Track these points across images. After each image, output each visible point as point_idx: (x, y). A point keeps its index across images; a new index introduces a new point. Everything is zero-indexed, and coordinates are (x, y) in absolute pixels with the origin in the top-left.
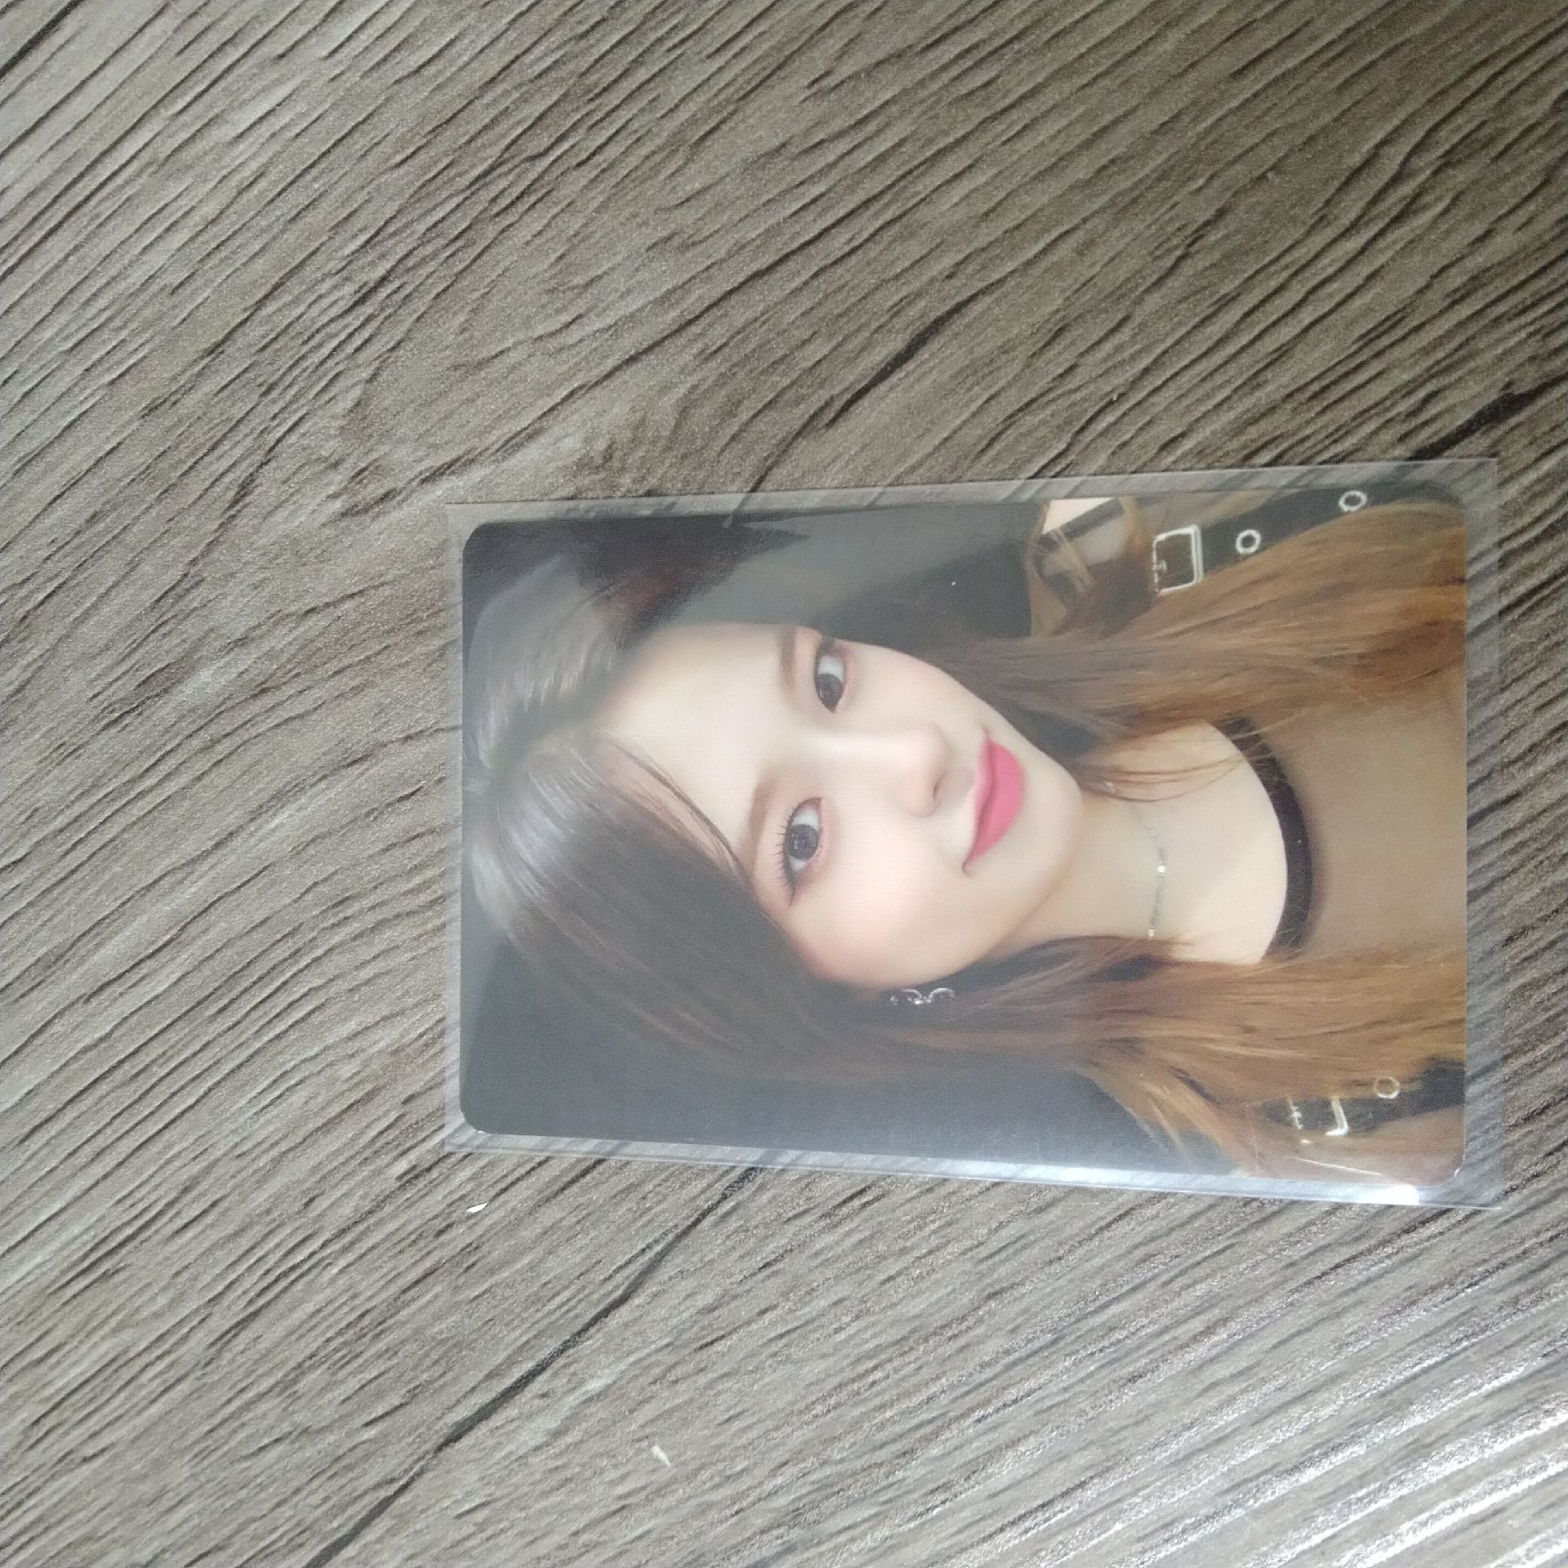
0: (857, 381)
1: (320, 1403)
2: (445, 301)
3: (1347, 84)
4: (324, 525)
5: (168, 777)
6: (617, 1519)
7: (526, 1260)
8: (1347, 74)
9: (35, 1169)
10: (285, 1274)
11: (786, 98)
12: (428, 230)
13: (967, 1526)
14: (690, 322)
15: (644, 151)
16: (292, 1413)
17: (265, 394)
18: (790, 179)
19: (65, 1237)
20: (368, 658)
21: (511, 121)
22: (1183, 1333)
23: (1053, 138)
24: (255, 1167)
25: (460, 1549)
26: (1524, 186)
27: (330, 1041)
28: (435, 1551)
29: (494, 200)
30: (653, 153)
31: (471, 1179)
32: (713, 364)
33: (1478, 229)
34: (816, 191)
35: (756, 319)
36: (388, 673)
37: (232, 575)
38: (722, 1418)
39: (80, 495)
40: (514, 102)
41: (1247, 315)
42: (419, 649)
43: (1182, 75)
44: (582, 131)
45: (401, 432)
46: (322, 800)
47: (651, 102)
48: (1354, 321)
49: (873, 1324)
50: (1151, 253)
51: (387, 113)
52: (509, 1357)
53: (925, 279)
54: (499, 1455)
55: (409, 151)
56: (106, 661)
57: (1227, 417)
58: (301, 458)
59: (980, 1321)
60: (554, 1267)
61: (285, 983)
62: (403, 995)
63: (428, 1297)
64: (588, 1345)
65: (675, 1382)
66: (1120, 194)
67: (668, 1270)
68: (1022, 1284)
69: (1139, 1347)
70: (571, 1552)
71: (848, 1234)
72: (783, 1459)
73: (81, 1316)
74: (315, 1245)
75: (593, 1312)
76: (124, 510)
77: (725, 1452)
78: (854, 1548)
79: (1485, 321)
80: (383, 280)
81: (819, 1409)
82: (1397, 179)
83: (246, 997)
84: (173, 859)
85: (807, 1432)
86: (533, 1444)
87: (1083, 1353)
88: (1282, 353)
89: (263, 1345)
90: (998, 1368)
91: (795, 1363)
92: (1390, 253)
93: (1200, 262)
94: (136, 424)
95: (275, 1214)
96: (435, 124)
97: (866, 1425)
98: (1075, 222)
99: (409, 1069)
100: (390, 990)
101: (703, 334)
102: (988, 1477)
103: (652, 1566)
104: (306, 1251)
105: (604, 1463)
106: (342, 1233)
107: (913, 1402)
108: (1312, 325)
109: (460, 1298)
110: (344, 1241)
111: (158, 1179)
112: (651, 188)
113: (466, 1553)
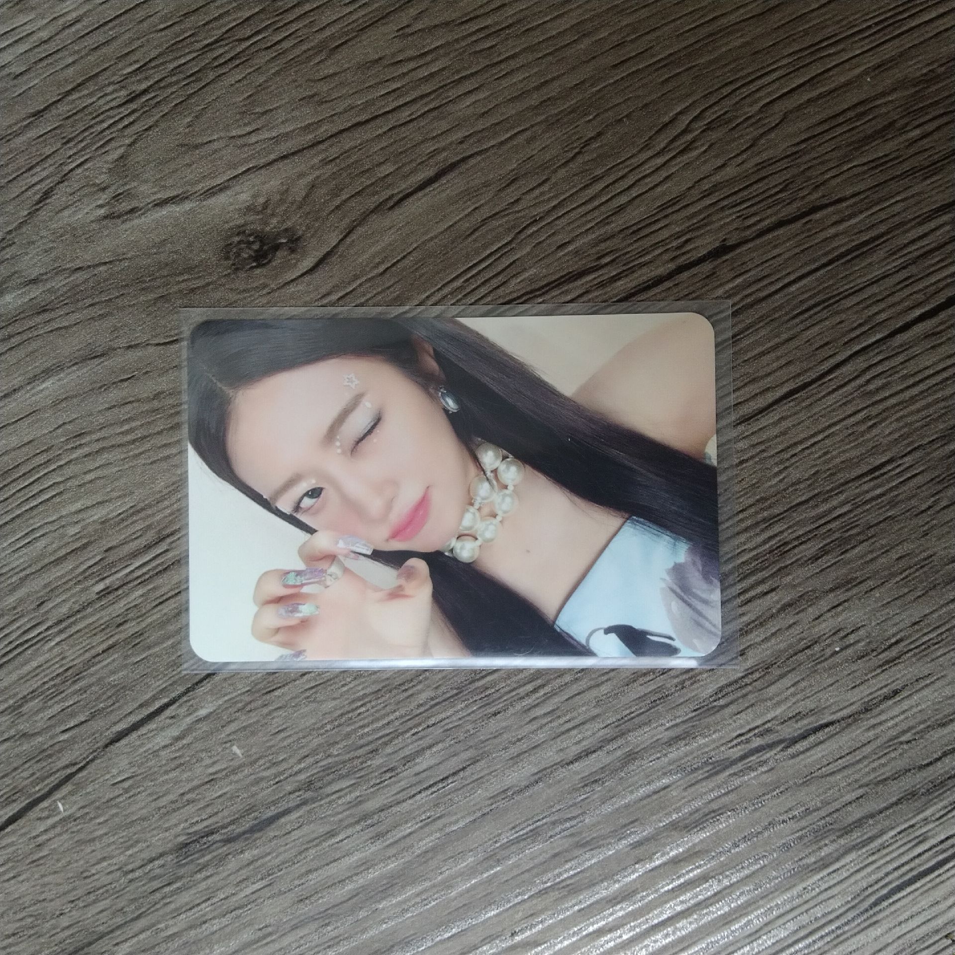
0: (407, 189)
1: (36, 719)
2: (179, 109)
3: (667, 80)
4: (92, 222)
6: (208, 786)
7: (170, 642)
8: (667, 76)
10: (21, 644)
11: (384, 35)
12: (176, 68)
13: (402, 790)
14: (320, 142)
15: (304, 47)
16: (19, 723)
17: (65, 143)
18: (382, 77)
20: (110, 299)
21: (230, 18)
22: (522, 691)
23: (521, 81)
24: (9, 582)
25: (113, 803)
26: (743, 145)
27: (64, 513)
28: (97, 804)
29: (215, 59)
30: (309, 50)
31: (142, 596)
32: (329, 166)
33: (719, 162)
34: (395, 86)
35: (356, 147)
37: (33, 243)
38: (274, 731)
40: (233, 8)
41: (607, 186)
42: (142, 298)
43: (588, 62)
44: (270, 31)
45: (145, 176)
46: (74, 376)
47: (311, 22)
48: (656, 198)
49: (363, 683)
50: (563, 148)
52: (154, 696)
53: (448, 142)
54: (141, 750)
55: (169, 24)
57: (591, 236)
58: (83, 182)
59: (420, 682)
61: (39, 478)
62: (111, 491)
63: (109, 660)
64: (200, 691)
65: (250, 711)
66: (551, 116)
69: (500, 698)
70: (179, 805)
72: (306, 754)
74: (42, 628)
77: (274, 750)
78: (340, 802)
79: (718, 207)
80: (145, 92)
81: (329, 727)
82: (685, 132)
83: (14, 484)
85: (320, 740)
86: (163, 744)
87: (471, 701)
88: (621, 208)
90: (427, 707)
91: (318, 702)
92: (677, 168)
93: (586, 157)
95: (19, 609)
96: (185, 12)
97: (353, 736)
98: (528, 126)
99: (110, 533)
100: (104, 486)
101: (326, 150)
102: (415, 765)
103: (226, 813)
104: (36, 632)
105: (204, 755)
106: (60, 622)
107: (380, 724)
108: (636, 197)
109: (128, 662)
110: (60, 627)
112: (305, 68)
113: (116, 806)
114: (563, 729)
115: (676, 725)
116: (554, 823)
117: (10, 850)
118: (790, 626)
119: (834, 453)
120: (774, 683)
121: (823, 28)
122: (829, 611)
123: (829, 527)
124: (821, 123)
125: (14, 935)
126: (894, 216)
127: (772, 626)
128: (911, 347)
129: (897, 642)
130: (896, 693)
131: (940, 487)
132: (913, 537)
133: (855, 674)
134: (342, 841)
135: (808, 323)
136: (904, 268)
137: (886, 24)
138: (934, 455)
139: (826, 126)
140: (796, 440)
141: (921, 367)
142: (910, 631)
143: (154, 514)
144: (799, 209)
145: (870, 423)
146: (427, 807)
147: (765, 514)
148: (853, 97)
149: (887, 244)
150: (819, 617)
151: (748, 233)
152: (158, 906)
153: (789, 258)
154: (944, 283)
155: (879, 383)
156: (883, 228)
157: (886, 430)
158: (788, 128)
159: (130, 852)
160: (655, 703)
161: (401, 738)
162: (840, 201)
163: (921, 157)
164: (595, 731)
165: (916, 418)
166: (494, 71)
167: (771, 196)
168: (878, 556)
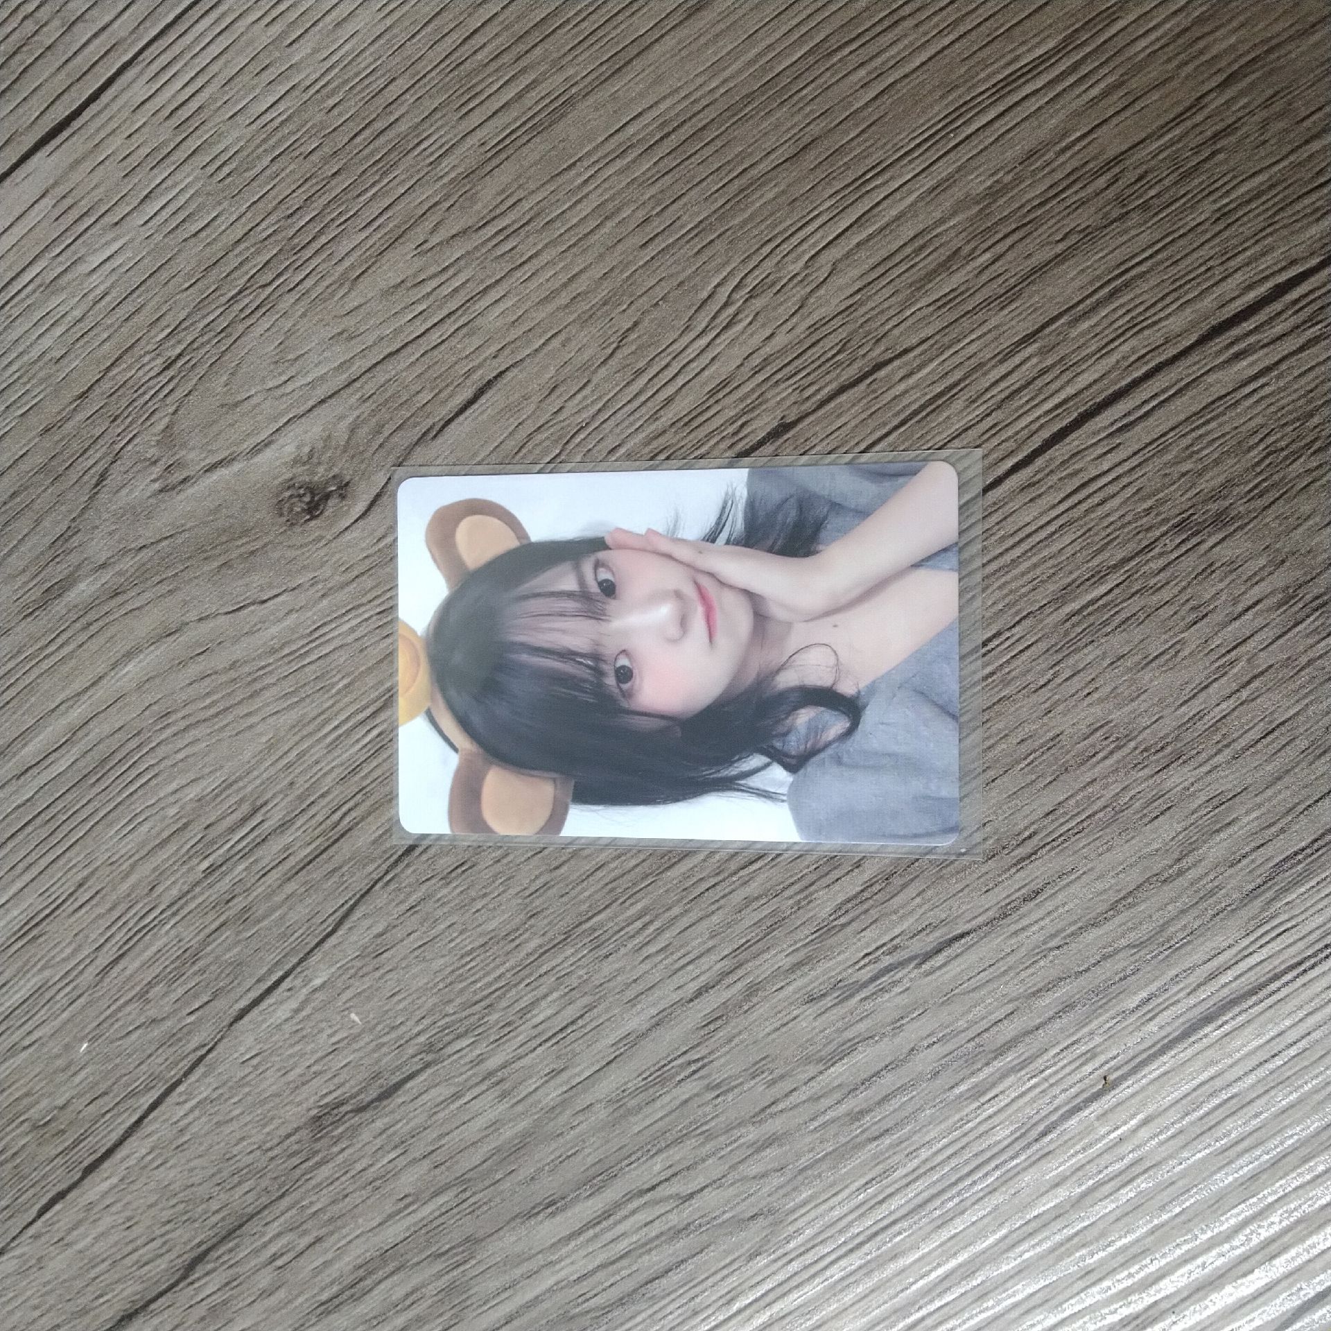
0: (447, 415)
1: (163, 1003)
2: (215, 369)
3: (698, 252)
4: (149, 498)
5: (61, 646)
6: (331, 1057)
7: (277, 914)
8: (700, 246)
10: (139, 931)
11: (404, 255)
12: (205, 327)
13: (522, 1045)
14: (355, 380)
15: (326, 283)
16: (148, 1009)
17: (112, 422)
18: (407, 301)
20: (176, 573)
21: (250, 264)
23: (548, 280)
24: (121, 869)
25: (244, 1081)
26: (790, 309)
27: (162, 795)
28: (230, 1084)
29: (241, 310)
30: (331, 285)
31: (245, 869)
32: (367, 404)
33: (768, 332)
34: (421, 308)
35: (391, 379)
36: (188, 582)
37: (97, 527)
38: (388, 995)
40: (252, 254)
41: (650, 380)
42: (206, 568)
43: (613, 246)
44: (291, 271)
45: (192, 443)
46: (152, 657)
47: (329, 254)
48: (705, 383)
49: (469, 936)
50: (600, 346)
51: (180, 259)
52: (269, 969)
53: (481, 358)
54: (264, 1026)
55: (192, 281)
56: (24, 578)
57: (641, 436)
58: (134, 459)
59: (526, 930)
60: (293, 917)
61: (134, 763)
62: (203, 767)
63: (223, 938)
64: (313, 960)
65: (363, 977)
66: (583, 312)
67: (358, 914)
68: (547, 909)
69: (608, 940)
70: (307, 1077)
71: (455, 888)
72: (422, 1015)
73: (20, 963)
74: (157, 912)
75: (317, 940)
76: (31, 490)
77: (391, 1014)
78: (462, 1062)
79: (771, 383)
80: (180, 355)
81: (441, 985)
82: (725, 306)
83: (113, 771)
84: (68, 692)
85: (435, 1000)
86: (284, 1018)
87: (580, 944)
88: (669, 400)
89: (128, 972)
91: (428, 961)
92: (722, 347)
93: (626, 351)
94: (37, 440)
95: (133, 896)
96: (207, 266)
97: (466, 993)
98: (559, 327)
99: (207, 809)
100: (196, 763)
101: (362, 387)
102: (532, 1017)
103: (352, 1082)
104: (151, 917)
105: (324, 1025)
106: (171, 905)
107: (490, 978)
108: (684, 385)
109: (241, 937)
110: (175, 908)
111: (63, 880)
112: (330, 304)
113: (248, 1084)
114: (677, 966)
115: (797, 950)
116: (682, 1067)
117: (155, 1137)
120: (896, 895)
121: (865, 157)
124: (876, 266)
125: (169, 1222)
126: (970, 357)
128: (1007, 503)
129: (1030, 837)
130: (1038, 892)
131: (1060, 656)
132: (1035, 715)
133: (988, 877)
134: (469, 1102)
136: (988, 415)
137: (937, 137)
138: (1048, 621)
139: (881, 270)
141: (1022, 524)
142: (1047, 822)
143: (245, 787)
144: (860, 369)
146: (549, 1060)
148: (908, 231)
149: (965, 391)
151: (808, 405)
152: (300, 1183)
153: (856, 426)
154: (1037, 425)
156: (958, 375)
157: (988, 601)
158: (839, 280)
159: (267, 1130)
160: (772, 928)
161: (514, 991)
162: (906, 351)
163: (994, 285)
164: (711, 965)
165: (1021, 583)
166: (518, 274)
167: (828, 360)
168: (997, 743)
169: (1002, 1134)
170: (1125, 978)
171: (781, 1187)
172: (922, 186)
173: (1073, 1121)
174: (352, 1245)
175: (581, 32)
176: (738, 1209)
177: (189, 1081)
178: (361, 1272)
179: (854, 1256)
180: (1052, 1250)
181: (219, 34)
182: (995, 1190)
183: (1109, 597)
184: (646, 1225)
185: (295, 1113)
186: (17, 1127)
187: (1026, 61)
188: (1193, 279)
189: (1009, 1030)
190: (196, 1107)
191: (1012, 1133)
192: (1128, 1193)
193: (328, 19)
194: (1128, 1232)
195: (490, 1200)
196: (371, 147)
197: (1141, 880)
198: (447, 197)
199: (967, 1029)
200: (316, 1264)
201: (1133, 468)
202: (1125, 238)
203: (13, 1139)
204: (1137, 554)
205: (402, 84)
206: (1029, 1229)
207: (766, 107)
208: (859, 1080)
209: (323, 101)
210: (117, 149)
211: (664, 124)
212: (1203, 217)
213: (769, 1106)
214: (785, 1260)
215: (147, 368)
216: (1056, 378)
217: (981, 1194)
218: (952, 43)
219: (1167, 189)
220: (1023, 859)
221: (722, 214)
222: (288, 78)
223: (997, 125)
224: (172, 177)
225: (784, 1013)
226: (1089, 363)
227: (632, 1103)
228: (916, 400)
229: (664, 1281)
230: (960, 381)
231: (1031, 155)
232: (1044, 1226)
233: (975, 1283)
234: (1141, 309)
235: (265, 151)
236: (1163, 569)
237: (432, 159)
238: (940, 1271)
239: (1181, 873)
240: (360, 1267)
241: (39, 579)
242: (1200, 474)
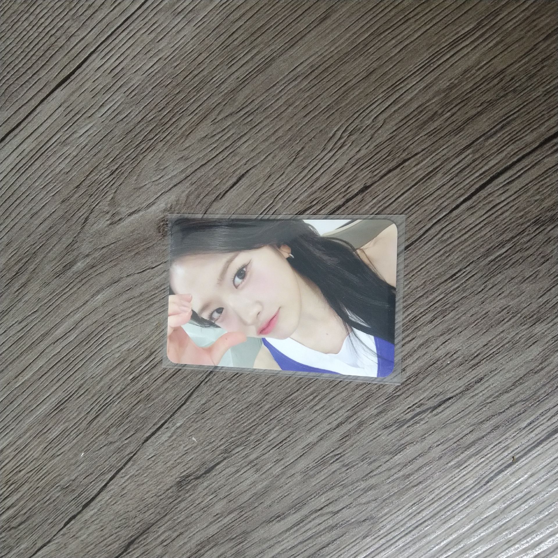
0: (226, 188)
1: (115, 435)
2: (131, 174)
3: (328, 118)
4: (105, 227)
5: (71, 289)
6: (185, 456)
7: (161, 397)
8: (328, 115)
9: (43, 385)
10: (105, 405)
11: (207, 125)
12: (127, 157)
13: (264, 449)
14: (188, 176)
15: (175, 137)
16: (108, 438)
17: (90, 197)
18: (209, 143)
19: (51, 401)
20: (117, 258)
21: (145, 131)
22: (308, 399)
23: (266, 132)
24: (96, 380)
25: (149, 467)
26: (367, 139)
27: (113, 349)
28: (143, 468)
29: (141, 150)
30: (178, 138)
31: (148, 378)
32: (194, 186)
33: (357, 149)
34: (214, 146)
35: (203, 175)
36: (122, 261)
37: (85, 240)
38: (208, 429)
39: (47, 222)
42: (129, 255)
43: (293, 117)
44: (161, 133)
45: (123, 204)
46: (108, 292)
47: (176, 126)
48: (332, 171)
50: (288, 158)
51: (116, 130)
52: (158, 420)
53: (240, 165)
54: (157, 443)
56: (55, 262)
57: (306, 194)
58: (99, 211)
59: (264, 401)
60: (168, 397)
61: (102, 335)
62: (129, 337)
63: (139, 407)
64: (176, 415)
65: (197, 422)
66: (281, 145)
67: (194, 396)
68: (273, 391)
69: (299, 403)
70: (175, 465)
71: (234, 384)
72: (222, 438)
73: (56, 420)
74: (111, 397)
75: (178, 407)
76: (57, 226)
77: (209, 437)
78: (239, 457)
79: (360, 170)
80: (117, 169)
81: (230, 425)
82: (340, 139)
83: (92, 340)
84: (74, 308)
85: (227, 431)
86: (165, 440)
87: (287, 406)
88: (317, 179)
89: (100, 423)
90: (269, 411)
91: (224, 415)
92: (339, 156)
93: (299, 160)
94: (59, 205)
95: (102, 391)
96: (127, 132)
97: (240, 427)
98: (272, 151)
99: (132, 354)
100: (126, 335)
101: (191, 179)
102: (268, 437)
103: (194, 467)
105: (181, 443)
106: (118, 394)
107: (251, 421)
108: (323, 173)
109: (146, 407)
110: (118, 396)
111: (73, 385)
112: (177, 146)
113: (150, 468)
114: (328, 414)
115: (379, 407)
116: (332, 457)
117: (112, 492)
118: (424, 355)
119: (432, 271)
120: (421, 382)
121: (396, 76)
122: (442, 345)
123: (435, 306)
124: (402, 120)
125: (119, 527)
126: (443, 156)
127: (416, 356)
128: (461, 215)
129: (477, 356)
130: (481, 379)
131: (487, 279)
132: (477, 304)
133: (459, 373)
134: (242, 474)
135: (410, 214)
136: (452, 179)
137: (426, 66)
138: (481, 264)
139: (404, 121)
140: (413, 268)
141: (468, 224)
142: (484, 349)
143: (147, 344)
144: (397, 162)
145: (448, 254)
146: (276, 455)
147: (404, 304)
148: (415, 105)
149: (442, 169)
150: (438, 348)
151: (376, 178)
152: (173, 510)
153: (397, 186)
154: (473, 182)
155: (448, 235)
156: (438, 163)
157: (455, 257)
158: (387, 127)
159: (159, 487)
160: (368, 398)
161: (260, 426)
162: (416, 154)
163: (453, 126)
164: (343, 414)
165: (469, 248)
166: (254, 130)
167: (384, 159)
168: (461, 316)
169: (470, 482)
170: (520, 414)
171: (376, 508)
172: (421, 86)
173: (500, 476)
174: (196, 536)
175: (277, 31)
176: (358, 517)
177: (126, 468)
178: (199, 547)
179: (408, 536)
180: (493, 532)
181: (129, 39)
182: (468, 506)
183: (507, 253)
184: (319, 524)
185: (170, 480)
186: (55, 489)
187: (462, 33)
188: (536, 120)
189: (471, 438)
190: (129, 479)
191: (474, 482)
192: (525, 506)
193: (173, 30)
194: (525, 523)
195: (253, 515)
196: (192, 81)
197: (525, 373)
198: (224, 100)
199: (453, 438)
200: (181, 544)
201: (515, 199)
202: (507, 104)
203: (53, 494)
204: (518, 235)
205: (204, 55)
206: (483, 523)
207: (354, 57)
208: (407, 461)
209: (172, 64)
210: (89, 87)
211: (312, 66)
212: (539, 94)
213: (370, 473)
214: (378, 539)
215: (104, 174)
216: (480, 163)
217: (462, 508)
218: (431, 27)
219: (524, 83)
220: (475, 365)
221: (337, 102)
222: (157, 55)
223: (450, 60)
224: (112, 97)
225: (375, 433)
226: (493, 156)
227: (312, 473)
228: (421, 174)
229: (327, 548)
230: (440, 165)
231: (465, 71)
232: (489, 521)
233: (460, 547)
234: (515, 132)
235: (149, 85)
236: (529, 241)
237: (217, 85)
238: (445, 542)
239: (542, 369)
240: (199, 545)
241: (61, 262)
242: (543, 200)
